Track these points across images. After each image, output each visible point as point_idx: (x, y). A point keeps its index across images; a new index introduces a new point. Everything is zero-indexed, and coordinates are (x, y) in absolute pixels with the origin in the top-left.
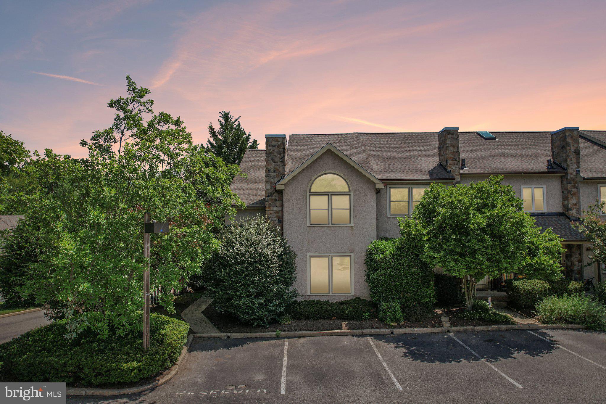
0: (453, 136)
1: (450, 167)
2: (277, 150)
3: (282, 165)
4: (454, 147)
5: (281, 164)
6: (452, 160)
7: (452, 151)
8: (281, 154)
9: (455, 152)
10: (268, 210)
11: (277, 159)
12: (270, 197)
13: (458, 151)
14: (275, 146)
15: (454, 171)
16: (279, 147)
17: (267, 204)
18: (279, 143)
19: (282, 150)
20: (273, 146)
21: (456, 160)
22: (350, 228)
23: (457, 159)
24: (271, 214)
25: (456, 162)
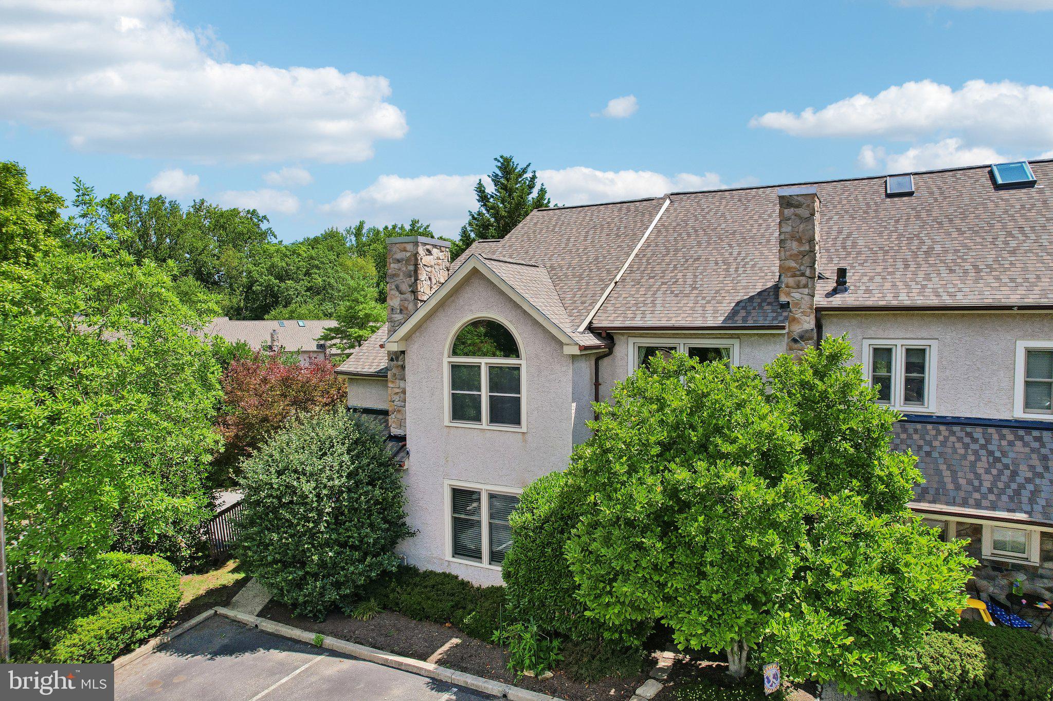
0: (799, 211)
1: (788, 294)
2: (404, 269)
3: (413, 298)
4: (799, 240)
5: (410, 297)
6: (794, 276)
7: (795, 252)
8: (411, 277)
9: (803, 254)
10: (392, 386)
11: (405, 287)
12: (395, 362)
13: (812, 251)
14: (403, 260)
15: (797, 305)
16: (408, 260)
17: (389, 374)
18: (408, 254)
19: (411, 268)
20: (399, 261)
21: (803, 275)
22: (520, 436)
23: (808, 273)
24: (397, 393)
25: (803, 280)
